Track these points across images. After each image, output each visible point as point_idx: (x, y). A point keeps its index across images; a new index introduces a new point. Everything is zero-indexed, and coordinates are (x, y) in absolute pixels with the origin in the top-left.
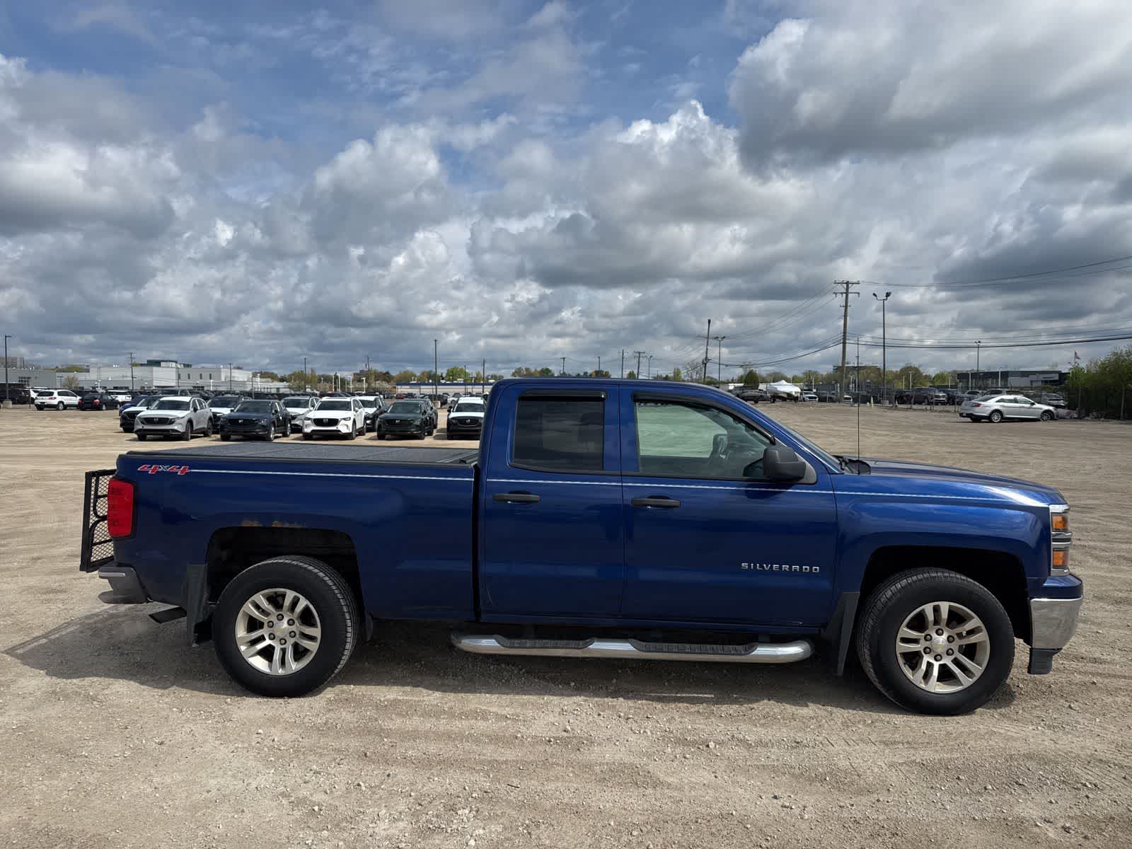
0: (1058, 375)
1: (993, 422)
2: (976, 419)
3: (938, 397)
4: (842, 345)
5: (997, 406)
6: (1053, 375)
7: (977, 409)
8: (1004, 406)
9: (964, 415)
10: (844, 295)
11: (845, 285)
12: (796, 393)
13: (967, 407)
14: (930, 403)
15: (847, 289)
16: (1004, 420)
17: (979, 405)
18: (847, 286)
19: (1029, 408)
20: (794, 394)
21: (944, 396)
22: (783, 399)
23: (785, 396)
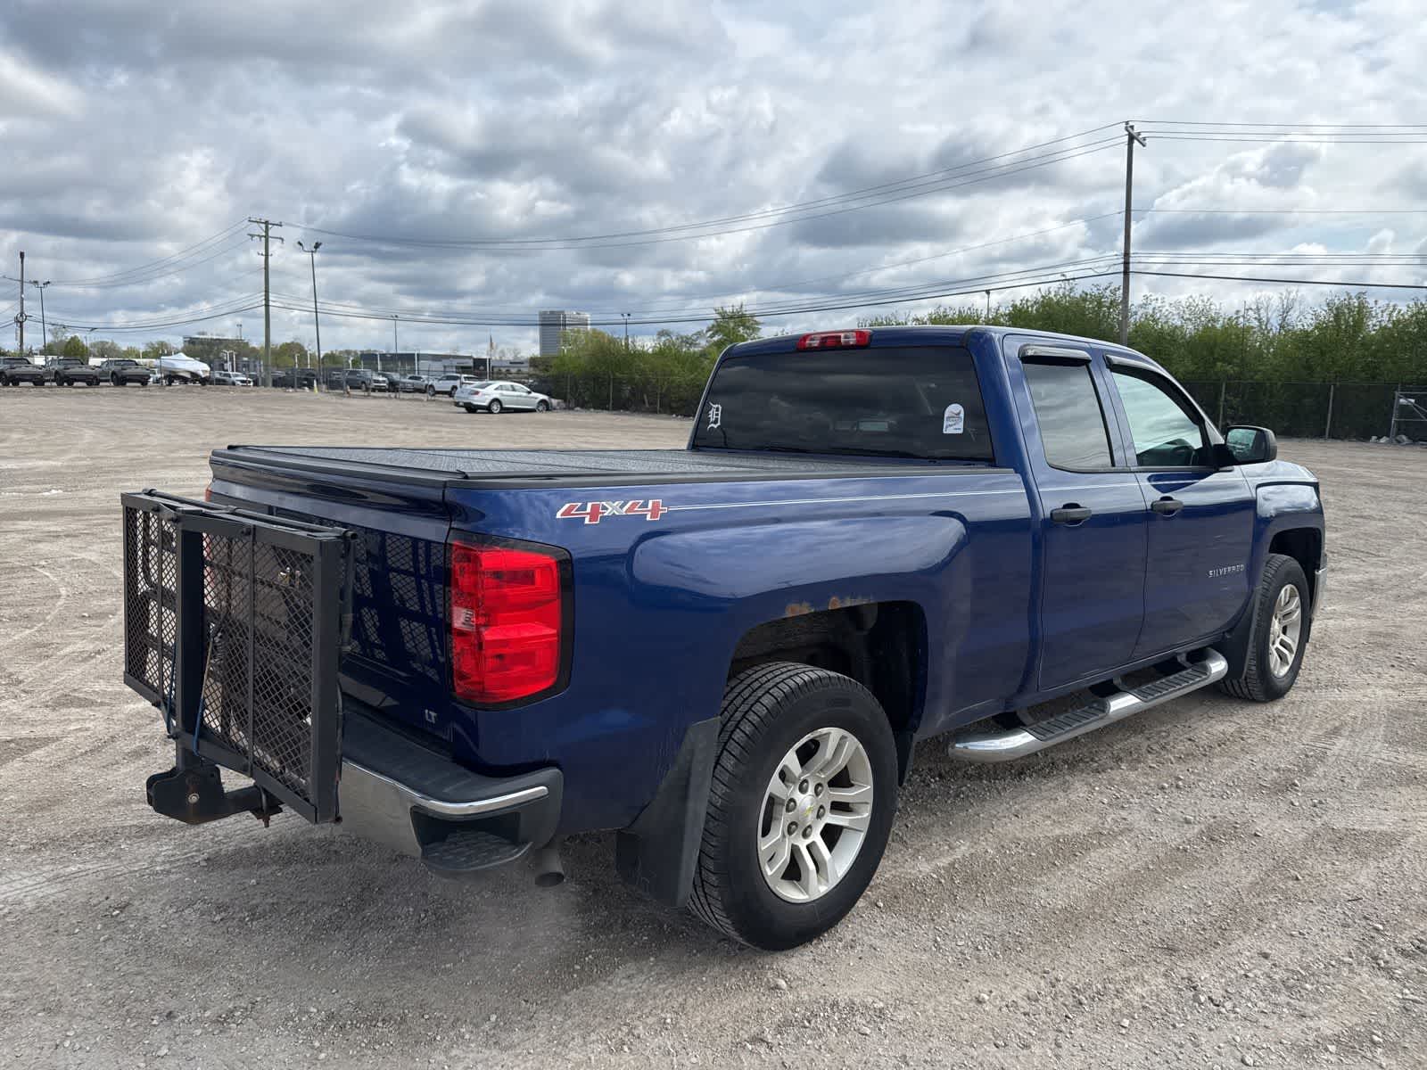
0: (472, 360)
1: (492, 413)
2: (471, 409)
3: (378, 381)
4: (264, 307)
5: (496, 395)
6: (467, 360)
7: (476, 397)
8: (502, 395)
9: (461, 404)
10: (263, 239)
11: (263, 226)
12: (203, 371)
13: (463, 395)
14: (367, 390)
15: (267, 231)
16: (504, 410)
17: (477, 393)
18: (267, 227)
19: (525, 397)
20: (201, 373)
21: (384, 382)
22: (184, 380)
23: (188, 376)
